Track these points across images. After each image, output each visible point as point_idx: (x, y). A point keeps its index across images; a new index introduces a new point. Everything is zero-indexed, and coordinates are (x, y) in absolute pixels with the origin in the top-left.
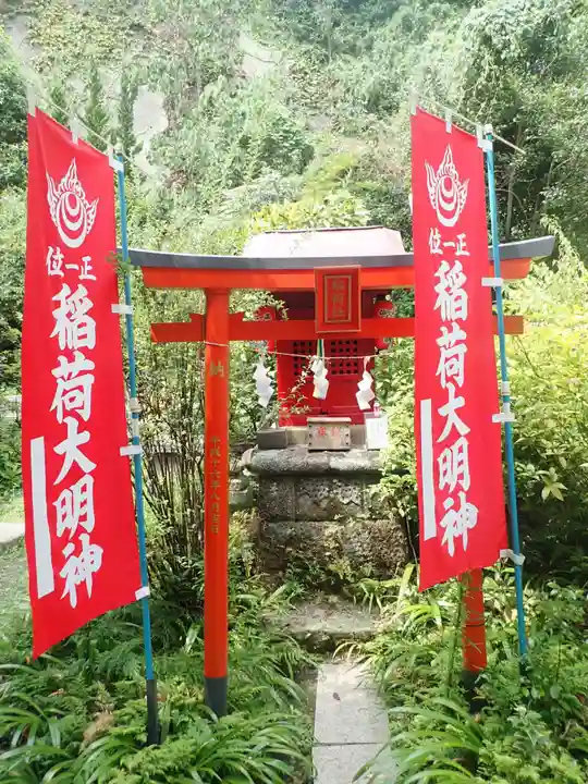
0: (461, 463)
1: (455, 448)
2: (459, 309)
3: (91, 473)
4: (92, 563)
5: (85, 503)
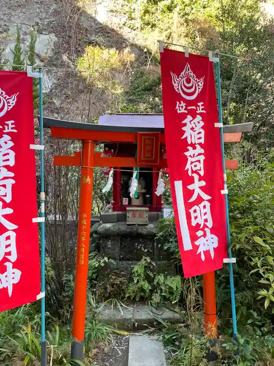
0: (205, 214)
1: (201, 205)
2: (200, 138)
3: (13, 230)
4: (13, 278)
5: (9, 245)
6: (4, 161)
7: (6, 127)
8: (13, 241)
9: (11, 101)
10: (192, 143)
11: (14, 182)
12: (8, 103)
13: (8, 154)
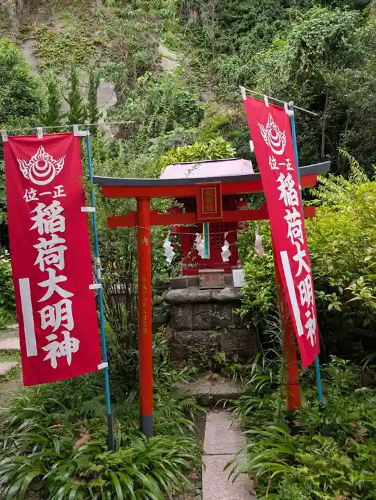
3: (70, 298)
4: (72, 347)
5: (65, 314)
6: (55, 227)
7: (55, 192)
8: (69, 309)
9: (58, 165)
11: (65, 248)
12: (56, 167)
13: (58, 220)
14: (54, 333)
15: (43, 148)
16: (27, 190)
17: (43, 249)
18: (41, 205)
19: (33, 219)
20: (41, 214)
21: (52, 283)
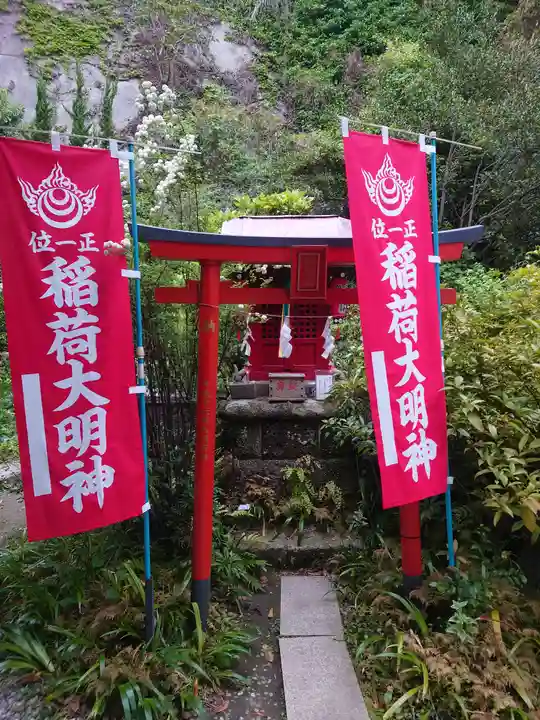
0: (419, 405)
1: (415, 392)
2: (411, 280)
3: (102, 406)
4: (104, 480)
5: (96, 429)
6: (82, 298)
7: (83, 244)
8: (101, 423)
9: (87, 199)
10: (398, 288)
11: (98, 330)
12: (83, 202)
13: (87, 287)
14: (79, 459)
15: (60, 168)
16: (34, 234)
17: (62, 329)
18: (60, 261)
19: (45, 281)
20: (59, 276)
21: (76, 384)
